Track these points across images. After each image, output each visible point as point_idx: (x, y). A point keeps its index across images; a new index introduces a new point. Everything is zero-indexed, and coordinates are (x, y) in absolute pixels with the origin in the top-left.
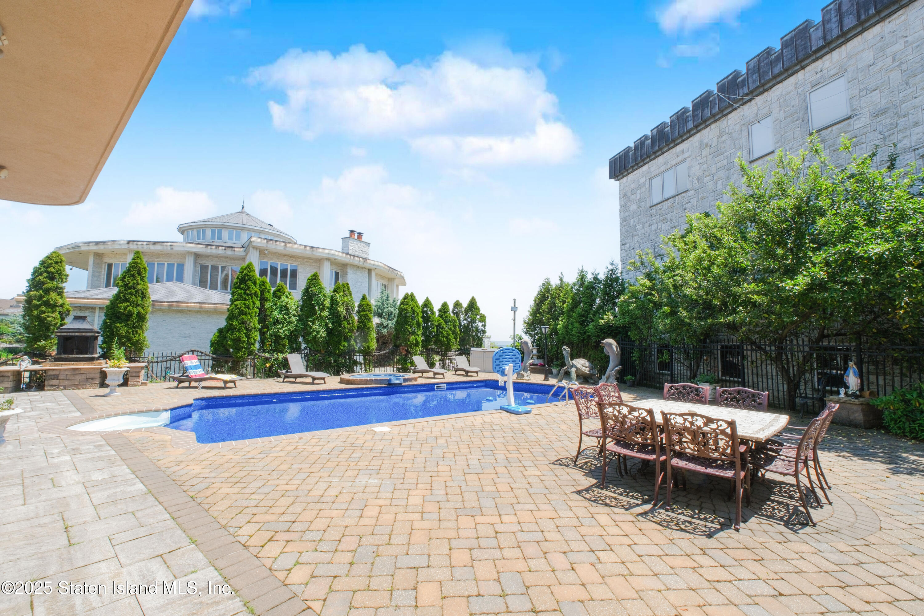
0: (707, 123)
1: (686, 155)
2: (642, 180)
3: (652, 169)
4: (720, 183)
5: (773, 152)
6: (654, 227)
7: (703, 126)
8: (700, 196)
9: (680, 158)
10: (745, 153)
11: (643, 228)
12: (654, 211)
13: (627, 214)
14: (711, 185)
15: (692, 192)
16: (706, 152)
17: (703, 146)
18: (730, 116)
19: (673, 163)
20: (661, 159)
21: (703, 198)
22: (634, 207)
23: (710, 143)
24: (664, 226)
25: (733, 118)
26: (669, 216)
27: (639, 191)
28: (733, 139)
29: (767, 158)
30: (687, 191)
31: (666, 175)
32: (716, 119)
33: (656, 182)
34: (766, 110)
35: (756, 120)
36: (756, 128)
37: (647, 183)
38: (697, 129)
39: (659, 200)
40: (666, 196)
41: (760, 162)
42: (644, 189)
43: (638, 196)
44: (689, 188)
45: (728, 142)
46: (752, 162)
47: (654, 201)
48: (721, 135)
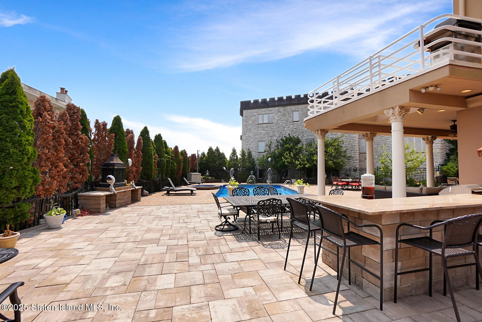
0: (281, 106)
1: (273, 112)
2: (255, 114)
3: (259, 111)
4: (284, 124)
5: (299, 121)
6: (259, 131)
8: (277, 126)
9: (271, 112)
10: (292, 118)
11: (255, 130)
12: (259, 126)
13: (247, 124)
14: (281, 124)
15: (275, 124)
16: (279, 113)
17: (279, 111)
19: (268, 112)
20: (263, 109)
21: (278, 127)
22: (250, 122)
23: (282, 111)
24: (263, 132)
25: (289, 108)
26: (266, 129)
27: (253, 117)
28: (288, 113)
29: (297, 122)
30: (273, 123)
31: (265, 115)
32: (284, 105)
33: (260, 116)
34: (298, 110)
35: (295, 111)
36: (295, 113)
37: (257, 115)
38: (278, 106)
39: (261, 123)
40: (264, 122)
41: (295, 122)
42: (255, 117)
43: (253, 119)
44: (273, 122)
45: (287, 114)
46: (293, 122)
47: (260, 123)
48: (285, 111)
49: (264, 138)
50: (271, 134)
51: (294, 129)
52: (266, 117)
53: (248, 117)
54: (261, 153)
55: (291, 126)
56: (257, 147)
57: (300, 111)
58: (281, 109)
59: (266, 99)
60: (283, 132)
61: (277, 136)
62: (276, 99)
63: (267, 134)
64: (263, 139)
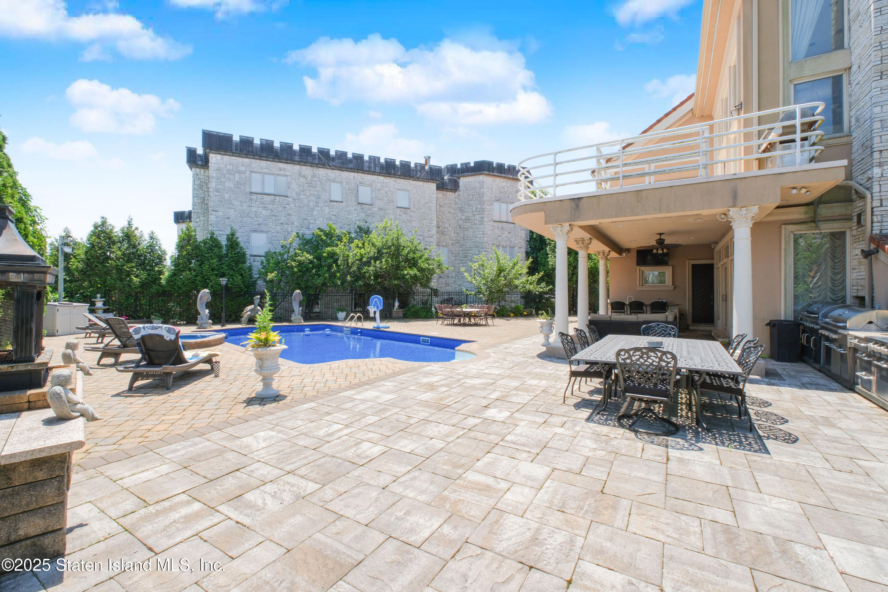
0: (307, 164)
1: (288, 173)
2: (243, 168)
3: (254, 165)
4: (312, 203)
5: (342, 202)
6: (253, 209)
7: (304, 164)
8: (297, 205)
9: (282, 172)
10: (328, 194)
11: (241, 205)
12: (254, 197)
13: (220, 187)
14: (305, 202)
15: (291, 199)
16: (302, 180)
17: (301, 175)
18: (320, 169)
19: (276, 172)
20: (264, 163)
21: (300, 207)
23: (307, 176)
24: (264, 212)
25: (322, 172)
26: (270, 207)
27: (237, 175)
28: (321, 183)
29: (339, 203)
30: (287, 196)
31: (266, 176)
32: (312, 165)
33: (256, 177)
34: (340, 179)
35: (334, 181)
36: (333, 184)
37: (248, 173)
38: (299, 163)
39: (259, 190)
40: (266, 191)
41: (336, 203)
42: (243, 176)
43: (237, 179)
44: (289, 194)
45: (319, 183)
46: (331, 201)
47: (254, 190)
48: (314, 176)
49: (266, 225)
50: (282, 218)
51: (333, 215)
52: (269, 179)
53: (225, 172)
54: (258, 258)
55: (327, 210)
56: (249, 243)
57: (344, 183)
58: (307, 170)
59: (272, 142)
60: (309, 218)
61: (296, 224)
62: (296, 147)
63: (274, 218)
64: (264, 228)
